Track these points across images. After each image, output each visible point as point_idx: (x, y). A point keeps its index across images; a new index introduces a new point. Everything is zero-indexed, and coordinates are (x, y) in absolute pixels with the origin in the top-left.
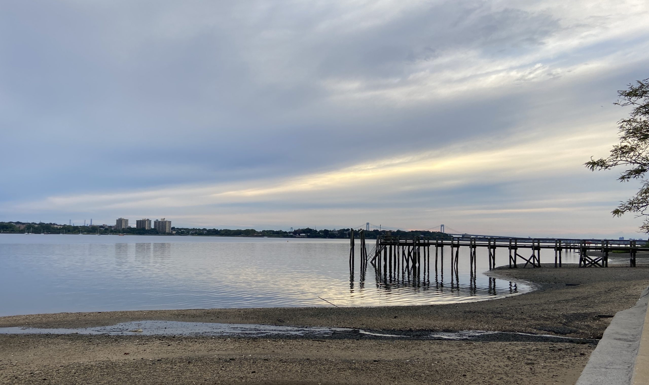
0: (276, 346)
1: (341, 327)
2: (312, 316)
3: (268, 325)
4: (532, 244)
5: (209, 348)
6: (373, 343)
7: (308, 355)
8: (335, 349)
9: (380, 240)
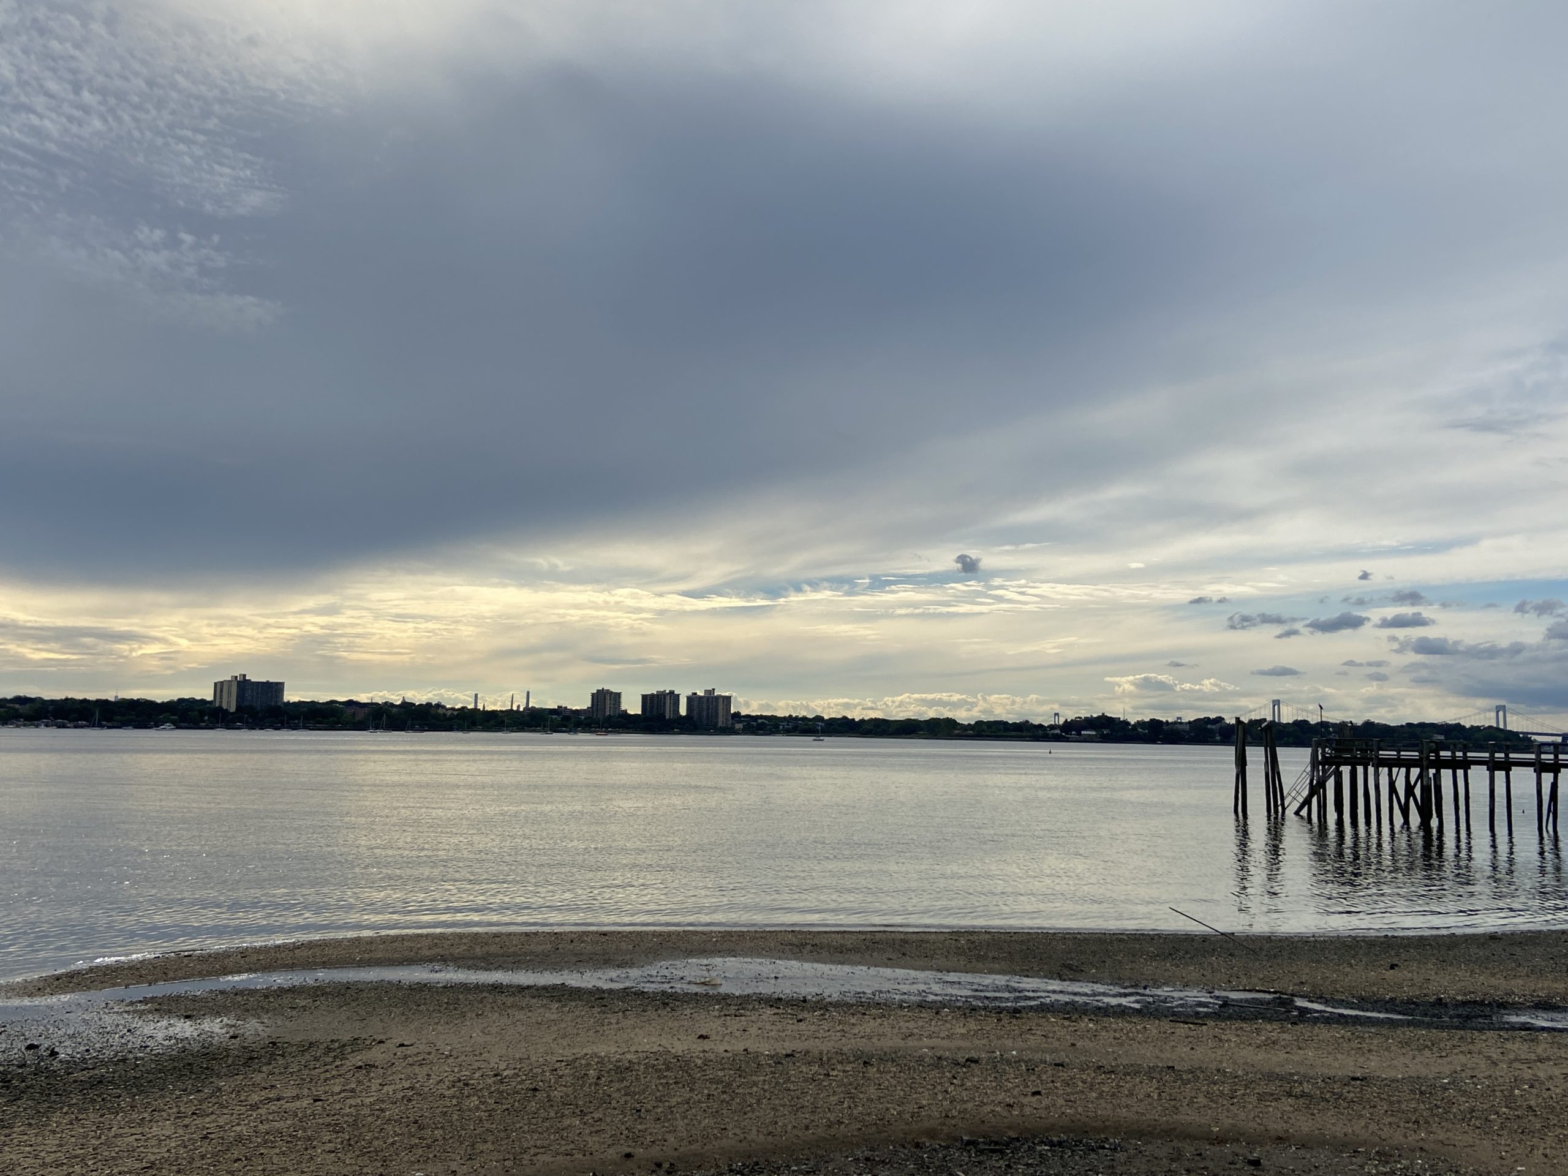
0: (1076, 1031)
1: (1241, 988)
2: (1154, 957)
3: (1038, 978)
5: (902, 1031)
6: (1338, 1032)
7: (1169, 1059)
8: (1238, 1045)
9: (1320, 752)
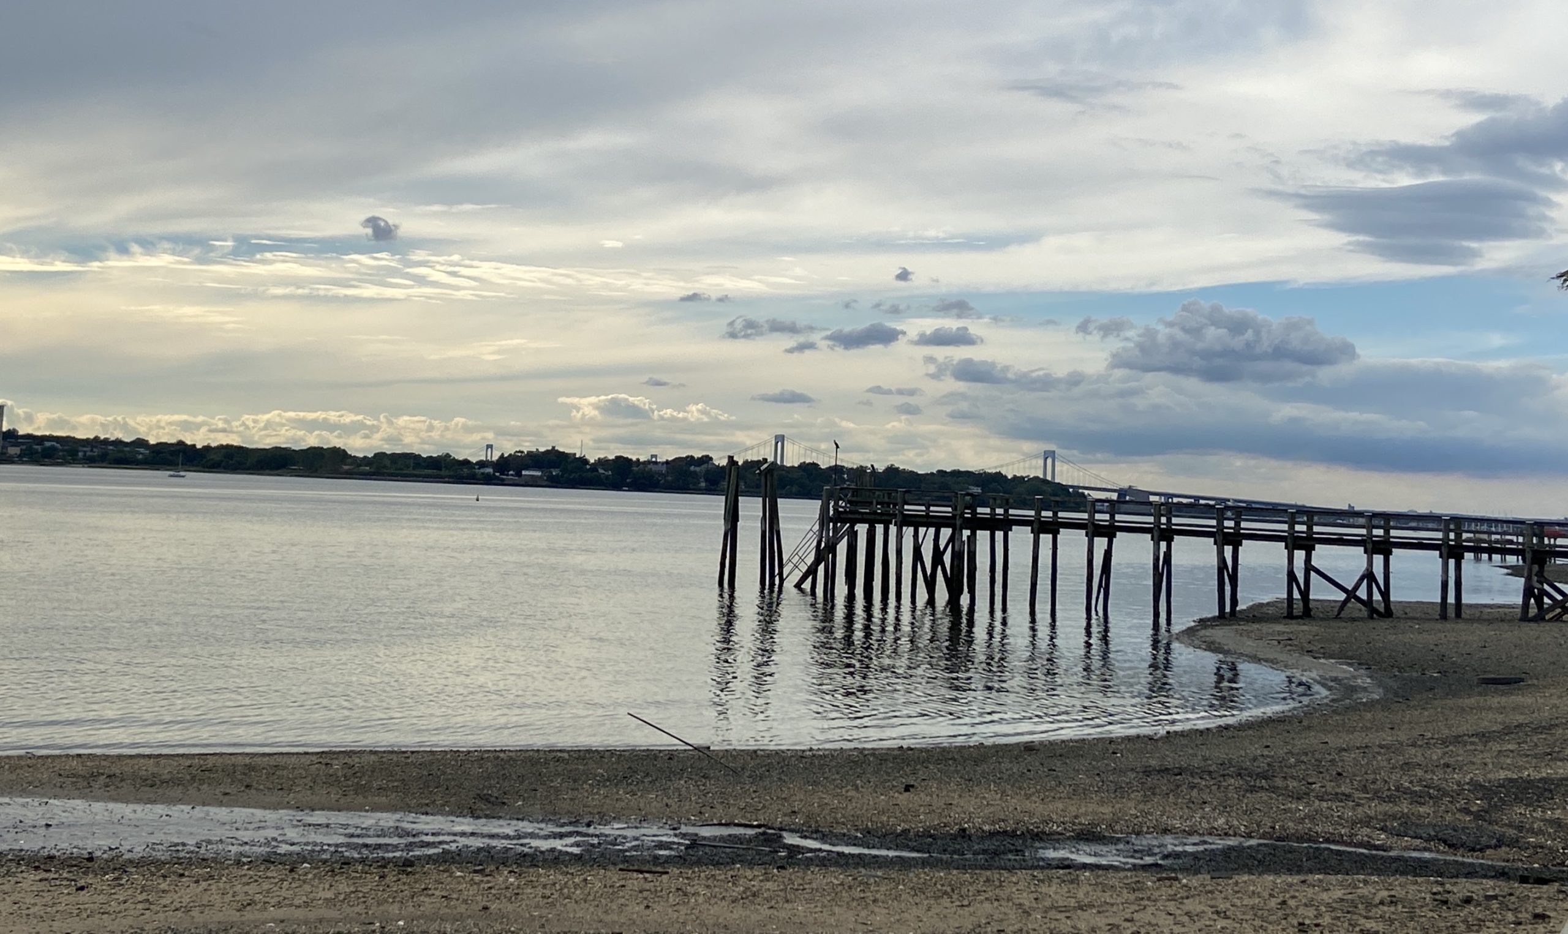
0: (490, 888)
1: (715, 822)
2: (603, 782)
3: (442, 815)
4: (1364, 531)
5: (237, 898)
6: (835, 877)
7: (614, 922)
8: (708, 900)
9: (832, 504)
